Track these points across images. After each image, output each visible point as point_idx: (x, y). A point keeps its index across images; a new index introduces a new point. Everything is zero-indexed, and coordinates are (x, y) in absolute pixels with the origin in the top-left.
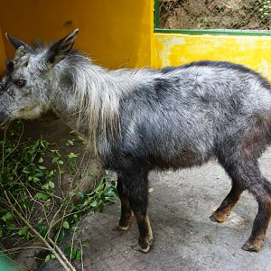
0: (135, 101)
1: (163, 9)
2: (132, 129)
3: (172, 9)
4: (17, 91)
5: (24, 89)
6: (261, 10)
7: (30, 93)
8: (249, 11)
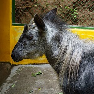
0: (89, 59)
1: (17, 12)
2: (83, 77)
3: (22, 13)
4: (28, 42)
5: (31, 41)
6: (73, 14)
7: (35, 44)
8: (66, 15)
